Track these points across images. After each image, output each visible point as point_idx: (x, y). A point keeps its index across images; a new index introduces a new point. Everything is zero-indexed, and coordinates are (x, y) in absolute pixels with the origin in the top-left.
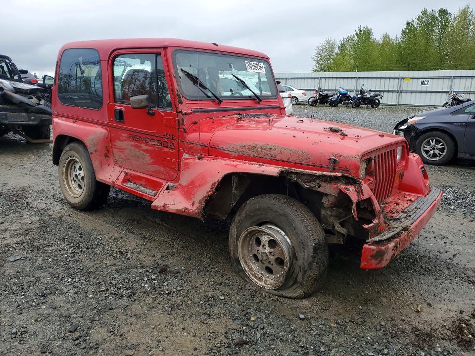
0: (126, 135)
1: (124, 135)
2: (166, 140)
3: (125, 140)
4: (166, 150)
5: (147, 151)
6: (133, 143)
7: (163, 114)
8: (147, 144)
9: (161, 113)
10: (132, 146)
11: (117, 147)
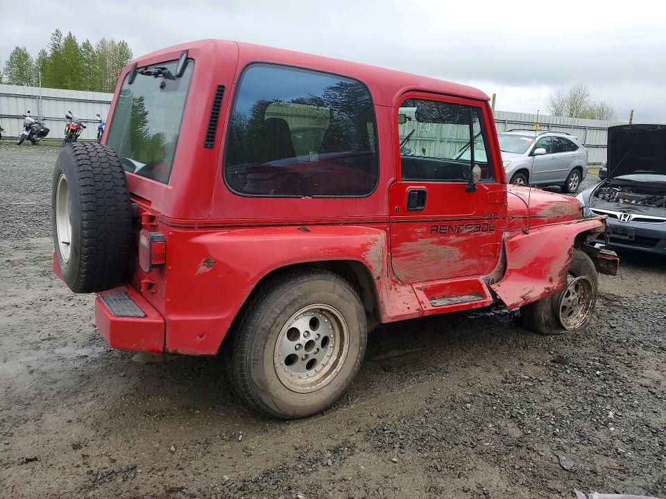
0: (425, 229)
1: (419, 230)
2: (486, 222)
3: (421, 238)
4: (484, 234)
5: (456, 245)
6: (435, 239)
7: (487, 189)
8: (458, 234)
9: (484, 187)
10: (433, 243)
11: (402, 253)
